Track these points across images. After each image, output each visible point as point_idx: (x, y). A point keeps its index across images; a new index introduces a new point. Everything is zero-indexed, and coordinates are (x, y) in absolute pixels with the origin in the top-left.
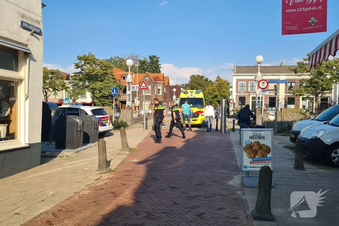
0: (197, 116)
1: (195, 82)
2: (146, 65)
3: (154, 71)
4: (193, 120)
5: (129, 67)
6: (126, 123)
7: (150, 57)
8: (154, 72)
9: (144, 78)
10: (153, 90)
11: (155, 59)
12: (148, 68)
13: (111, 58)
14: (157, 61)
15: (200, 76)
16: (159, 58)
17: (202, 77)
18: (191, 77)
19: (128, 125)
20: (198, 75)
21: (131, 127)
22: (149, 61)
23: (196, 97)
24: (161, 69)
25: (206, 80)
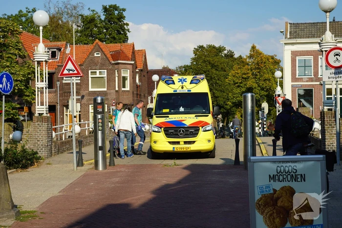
0: (195, 134)
1: (204, 61)
2: (96, 26)
3: (114, 38)
4: (185, 143)
5: (41, 28)
6: (36, 153)
7: (105, 9)
8: (114, 40)
9: (91, 53)
10: (111, 79)
11: (116, 12)
12: (100, 33)
13: (20, 11)
14: (121, 17)
15: (214, 47)
16: (124, 10)
17: (220, 50)
18: (196, 51)
19: (39, 158)
20: (210, 46)
21: (47, 161)
22: (103, 18)
23: (193, 91)
24: (128, 34)
25: (230, 55)
